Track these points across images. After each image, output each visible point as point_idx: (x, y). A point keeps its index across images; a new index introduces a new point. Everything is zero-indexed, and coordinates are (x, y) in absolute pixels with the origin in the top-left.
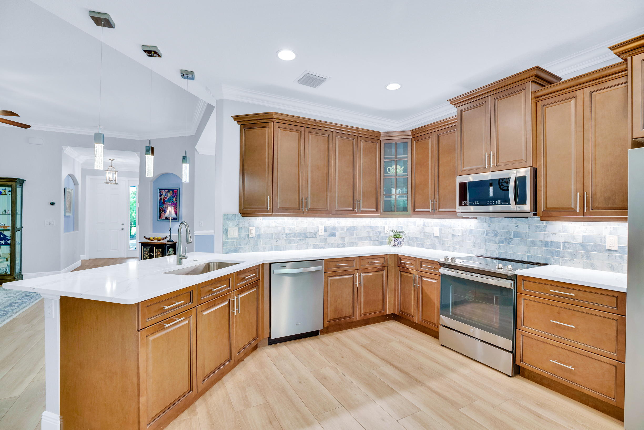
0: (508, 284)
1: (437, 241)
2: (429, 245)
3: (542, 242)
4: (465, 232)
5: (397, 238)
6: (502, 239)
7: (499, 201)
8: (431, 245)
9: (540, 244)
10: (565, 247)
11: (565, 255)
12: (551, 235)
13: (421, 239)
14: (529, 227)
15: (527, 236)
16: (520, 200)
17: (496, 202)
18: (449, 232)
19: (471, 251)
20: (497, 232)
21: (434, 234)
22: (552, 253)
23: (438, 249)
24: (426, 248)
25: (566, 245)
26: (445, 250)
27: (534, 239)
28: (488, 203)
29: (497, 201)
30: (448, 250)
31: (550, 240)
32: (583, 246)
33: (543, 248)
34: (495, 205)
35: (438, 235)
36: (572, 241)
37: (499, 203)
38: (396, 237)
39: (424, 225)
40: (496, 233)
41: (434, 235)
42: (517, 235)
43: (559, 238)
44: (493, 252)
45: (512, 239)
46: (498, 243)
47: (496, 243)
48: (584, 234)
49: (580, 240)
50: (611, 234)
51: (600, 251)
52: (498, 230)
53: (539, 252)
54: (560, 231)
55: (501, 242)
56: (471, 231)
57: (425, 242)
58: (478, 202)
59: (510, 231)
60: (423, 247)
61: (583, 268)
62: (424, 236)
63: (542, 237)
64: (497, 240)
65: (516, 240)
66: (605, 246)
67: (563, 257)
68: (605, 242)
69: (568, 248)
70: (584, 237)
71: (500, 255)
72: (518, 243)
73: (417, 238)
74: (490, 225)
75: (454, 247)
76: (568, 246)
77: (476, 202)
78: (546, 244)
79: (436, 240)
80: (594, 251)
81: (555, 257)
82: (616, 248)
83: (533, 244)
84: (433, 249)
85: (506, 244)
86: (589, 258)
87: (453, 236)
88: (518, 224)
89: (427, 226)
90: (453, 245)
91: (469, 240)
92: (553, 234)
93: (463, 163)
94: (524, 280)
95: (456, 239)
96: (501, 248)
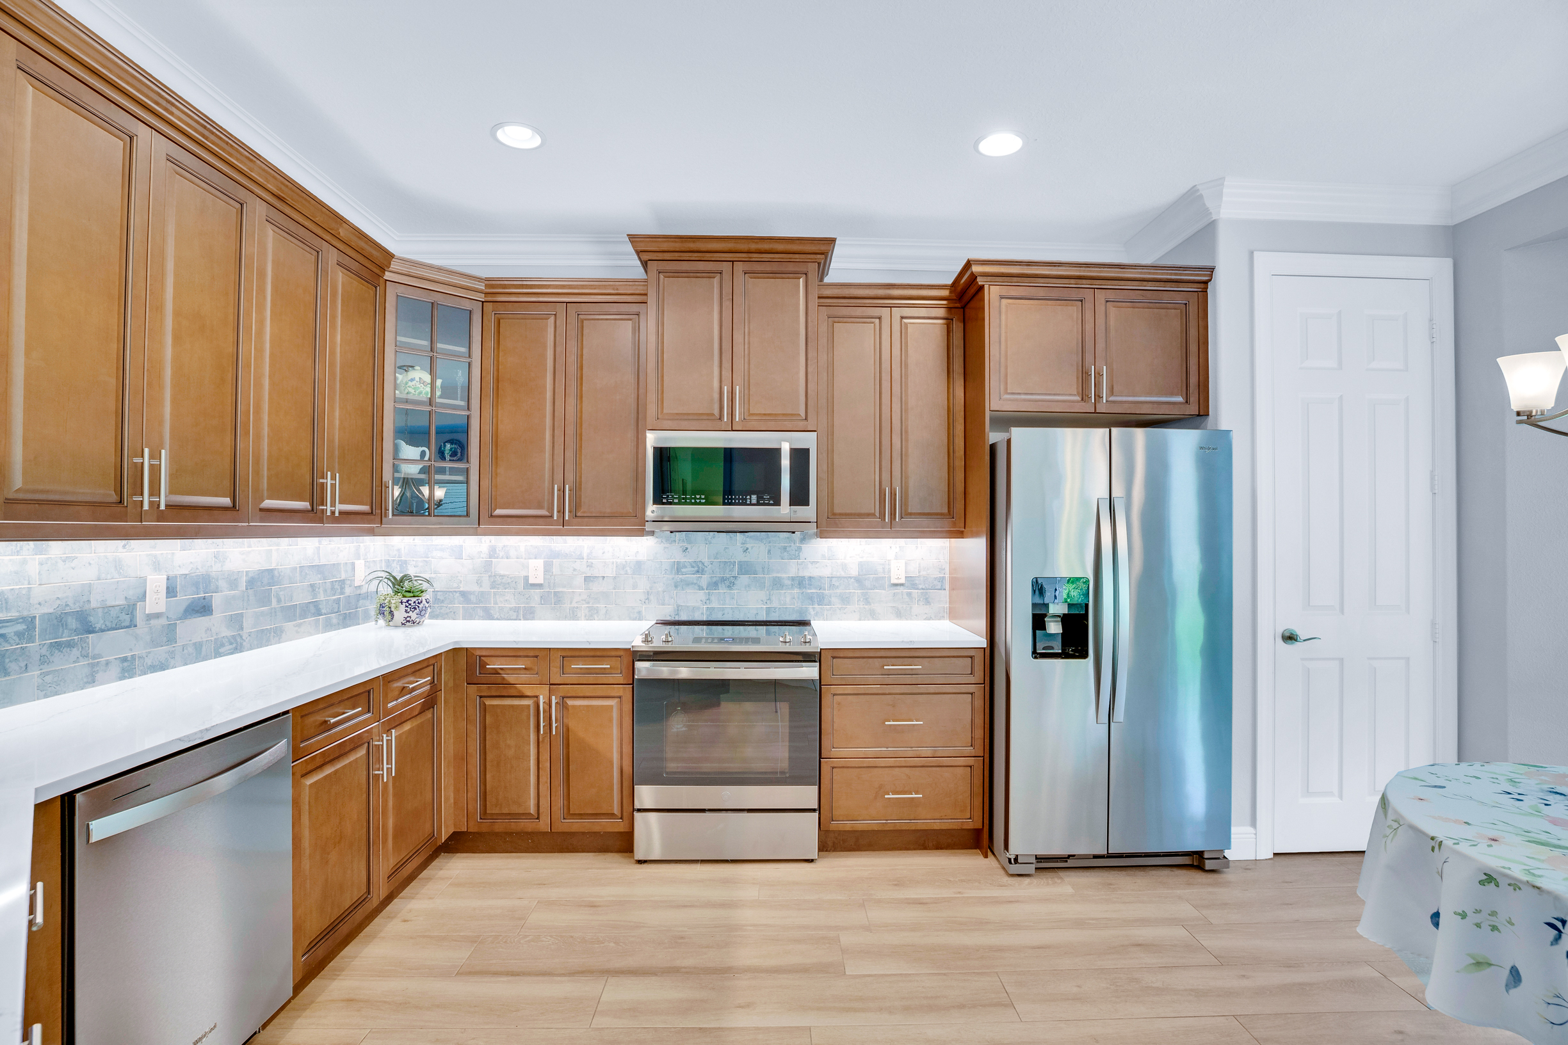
0: (809, 672)
1: (537, 598)
2: (511, 609)
3: (793, 579)
4: (624, 567)
5: (414, 599)
6: (714, 580)
7: (754, 497)
8: (516, 610)
9: (790, 582)
10: (832, 586)
11: (833, 599)
12: (810, 565)
13: (482, 593)
14: (769, 551)
15: (766, 570)
16: (800, 497)
17: (746, 499)
18: (575, 570)
19: (639, 612)
20: (703, 564)
21: (526, 578)
22: (811, 598)
23: (540, 619)
24: (498, 619)
25: (834, 581)
26: (566, 618)
27: (779, 575)
28: (728, 499)
29: (748, 497)
31: (807, 574)
32: (859, 580)
33: (796, 591)
34: (745, 504)
35: (540, 580)
36: (843, 574)
37: (754, 501)
38: (411, 595)
39: (493, 552)
40: (700, 565)
41: (528, 580)
42: (746, 568)
43: (822, 571)
44: (694, 609)
45: (735, 578)
46: (705, 587)
47: (701, 588)
48: (861, 560)
49: (854, 572)
50: (896, 558)
51: (882, 587)
52: (706, 560)
53: (788, 600)
54: (823, 557)
55: (714, 585)
56: (638, 566)
57: (496, 603)
58: (703, 497)
59: (732, 560)
60: (490, 617)
61: (860, 620)
62: (493, 585)
63: (793, 569)
64: (705, 580)
65: (744, 579)
66: (890, 578)
67: (829, 603)
68: (889, 571)
69: (837, 587)
70: (861, 565)
71: (711, 614)
72: (749, 586)
73: (464, 594)
74: (687, 549)
76: (836, 584)
77: (698, 497)
78: (801, 582)
79: (536, 594)
80: (874, 588)
81: (816, 606)
82: (902, 581)
83: (777, 584)
84: (525, 619)
85: (722, 590)
86: (867, 601)
87: (587, 579)
88: (748, 546)
89: (502, 558)
90: (588, 603)
91: (635, 587)
92: (812, 563)
93: (661, 401)
94: (834, 658)
95: (596, 587)
96: (713, 598)
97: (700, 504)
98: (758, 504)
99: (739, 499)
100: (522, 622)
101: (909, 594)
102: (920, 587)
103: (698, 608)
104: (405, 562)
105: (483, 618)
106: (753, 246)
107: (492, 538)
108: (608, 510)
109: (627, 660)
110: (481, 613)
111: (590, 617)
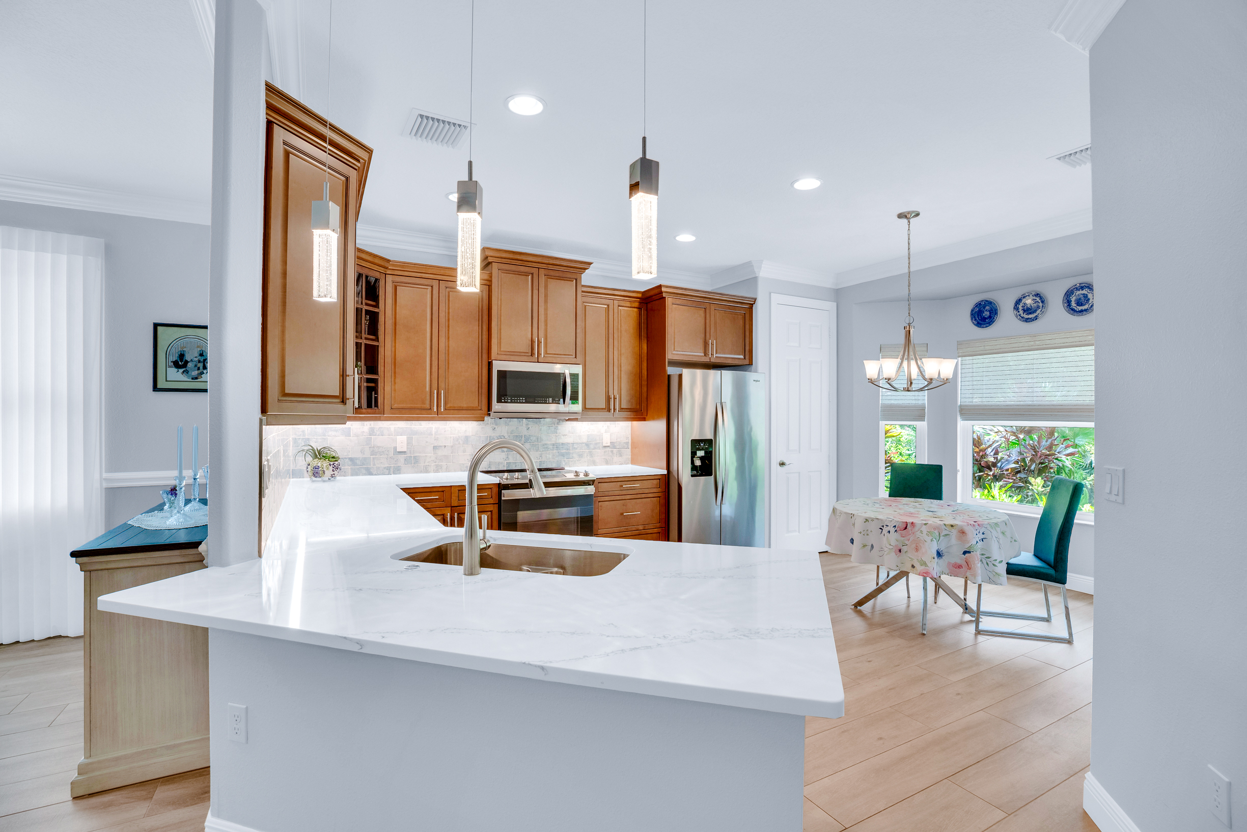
0: (590, 490)
1: (402, 460)
2: (385, 468)
3: (553, 445)
4: (458, 440)
5: (336, 463)
7: (551, 399)
8: (388, 469)
9: (551, 447)
10: (574, 448)
11: (574, 455)
12: (562, 437)
13: (365, 459)
14: (541, 429)
15: (539, 440)
16: (574, 398)
17: (546, 400)
18: (427, 442)
20: (504, 437)
21: (395, 448)
22: (563, 455)
23: (404, 473)
24: (376, 475)
25: (575, 445)
26: (421, 472)
27: (546, 442)
28: (537, 400)
29: (548, 399)
30: (427, 471)
31: (561, 441)
32: (587, 445)
33: (555, 451)
34: (546, 403)
35: (404, 449)
36: (579, 441)
37: (551, 402)
39: (372, 432)
41: (396, 449)
43: (568, 440)
44: (499, 463)
48: (588, 433)
49: (585, 440)
50: (606, 432)
51: (599, 448)
52: (506, 435)
53: (551, 456)
57: (374, 465)
58: (524, 399)
59: (521, 435)
60: (370, 474)
61: (588, 466)
62: (373, 453)
63: (554, 439)
66: (602, 443)
67: (572, 458)
68: (602, 439)
69: (576, 449)
70: (588, 436)
71: (509, 466)
73: (351, 459)
74: (495, 428)
75: (437, 466)
76: (576, 447)
77: (521, 399)
78: (557, 446)
79: (401, 458)
80: (595, 448)
81: (566, 460)
82: (609, 444)
83: (546, 448)
84: (394, 473)
86: (591, 454)
87: (435, 448)
88: (529, 426)
89: (379, 435)
90: (436, 462)
91: (464, 451)
92: (563, 435)
93: (499, 343)
94: (599, 483)
95: (440, 453)
96: (510, 457)
97: (521, 403)
98: (553, 403)
99: (541, 400)
100: (392, 476)
101: (612, 452)
102: (617, 447)
103: (502, 463)
104: (308, 439)
105: (365, 474)
107: (372, 423)
108: (465, 406)
109: (495, 490)
110: (364, 471)
111: (437, 471)
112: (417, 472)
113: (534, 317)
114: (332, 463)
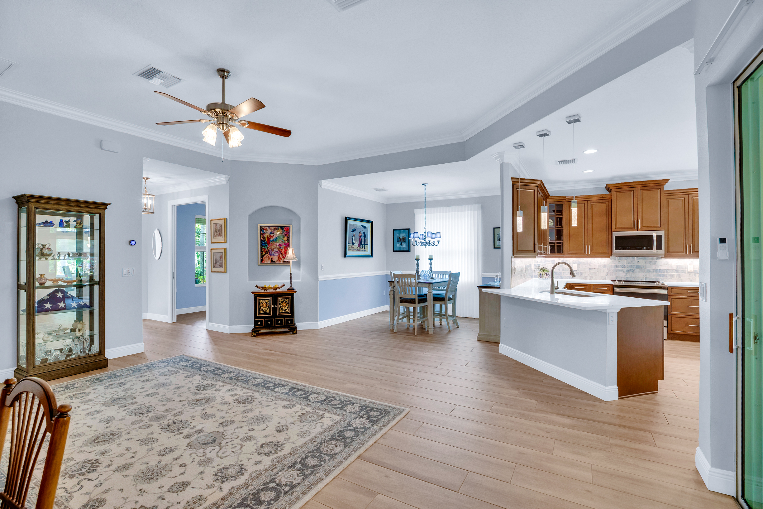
0: (665, 292)
2: (568, 276)
3: (654, 270)
4: (600, 266)
6: (628, 270)
7: (645, 248)
9: (653, 271)
10: (667, 272)
11: (667, 276)
12: (659, 266)
13: (560, 272)
14: (646, 262)
15: (645, 267)
16: (659, 247)
18: (586, 267)
19: (605, 278)
20: (624, 265)
22: (660, 275)
24: (564, 279)
25: (668, 271)
26: (583, 279)
27: (649, 269)
28: (637, 248)
29: (643, 248)
30: (586, 279)
31: (658, 268)
32: (677, 271)
33: (655, 273)
34: (642, 250)
35: (576, 269)
36: (671, 269)
40: (624, 266)
42: (638, 267)
43: (663, 268)
45: (635, 269)
46: (625, 272)
47: (624, 272)
49: (675, 268)
50: (690, 264)
51: (685, 273)
52: (625, 265)
54: (664, 264)
55: (628, 271)
56: (605, 266)
57: (564, 275)
58: (629, 248)
59: (634, 265)
62: (563, 270)
63: (654, 267)
64: (625, 270)
65: (638, 270)
66: (688, 270)
67: (666, 277)
68: (688, 268)
69: (669, 272)
70: (677, 266)
71: (627, 279)
72: (639, 271)
74: (620, 261)
75: (591, 277)
76: (669, 271)
78: (656, 271)
80: (682, 273)
81: (662, 278)
82: (693, 271)
83: (649, 271)
85: (631, 272)
86: (680, 277)
88: (639, 261)
91: (604, 271)
92: (660, 265)
93: (616, 224)
94: (672, 289)
95: (592, 271)
96: (627, 275)
97: (628, 250)
98: (646, 250)
99: (640, 248)
100: (571, 280)
101: (695, 275)
103: (623, 277)
104: (539, 264)
105: (560, 278)
106: (644, 183)
107: (563, 258)
108: (600, 252)
109: (611, 287)
110: (560, 277)
111: (590, 279)
112: (581, 279)
113: (635, 211)
114: (546, 273)
